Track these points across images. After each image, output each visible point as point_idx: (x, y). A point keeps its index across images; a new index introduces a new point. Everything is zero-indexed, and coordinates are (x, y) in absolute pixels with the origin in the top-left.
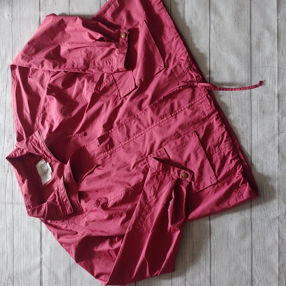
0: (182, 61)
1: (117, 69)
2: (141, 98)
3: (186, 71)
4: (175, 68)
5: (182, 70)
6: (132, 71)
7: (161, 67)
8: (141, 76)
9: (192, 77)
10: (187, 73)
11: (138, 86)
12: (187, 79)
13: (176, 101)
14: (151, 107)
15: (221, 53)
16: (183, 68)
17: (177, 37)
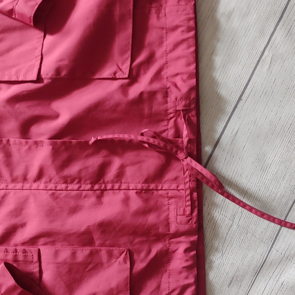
0: (173, 89)
1: (9, 7)
2: (37, 111)
3: (171, 113)
4: (152, 94)
5: (163, 107)
6: (42, 34)
7: (121, 70)
8: (66, 62)
9: (178, 134)
10: (171, 118)
11: (46, 81)
12: (164, 131)
13: (117, 163)
14: (54, 145)
15: (258, 119)
16: (170, 104)
17: (189, 30)
